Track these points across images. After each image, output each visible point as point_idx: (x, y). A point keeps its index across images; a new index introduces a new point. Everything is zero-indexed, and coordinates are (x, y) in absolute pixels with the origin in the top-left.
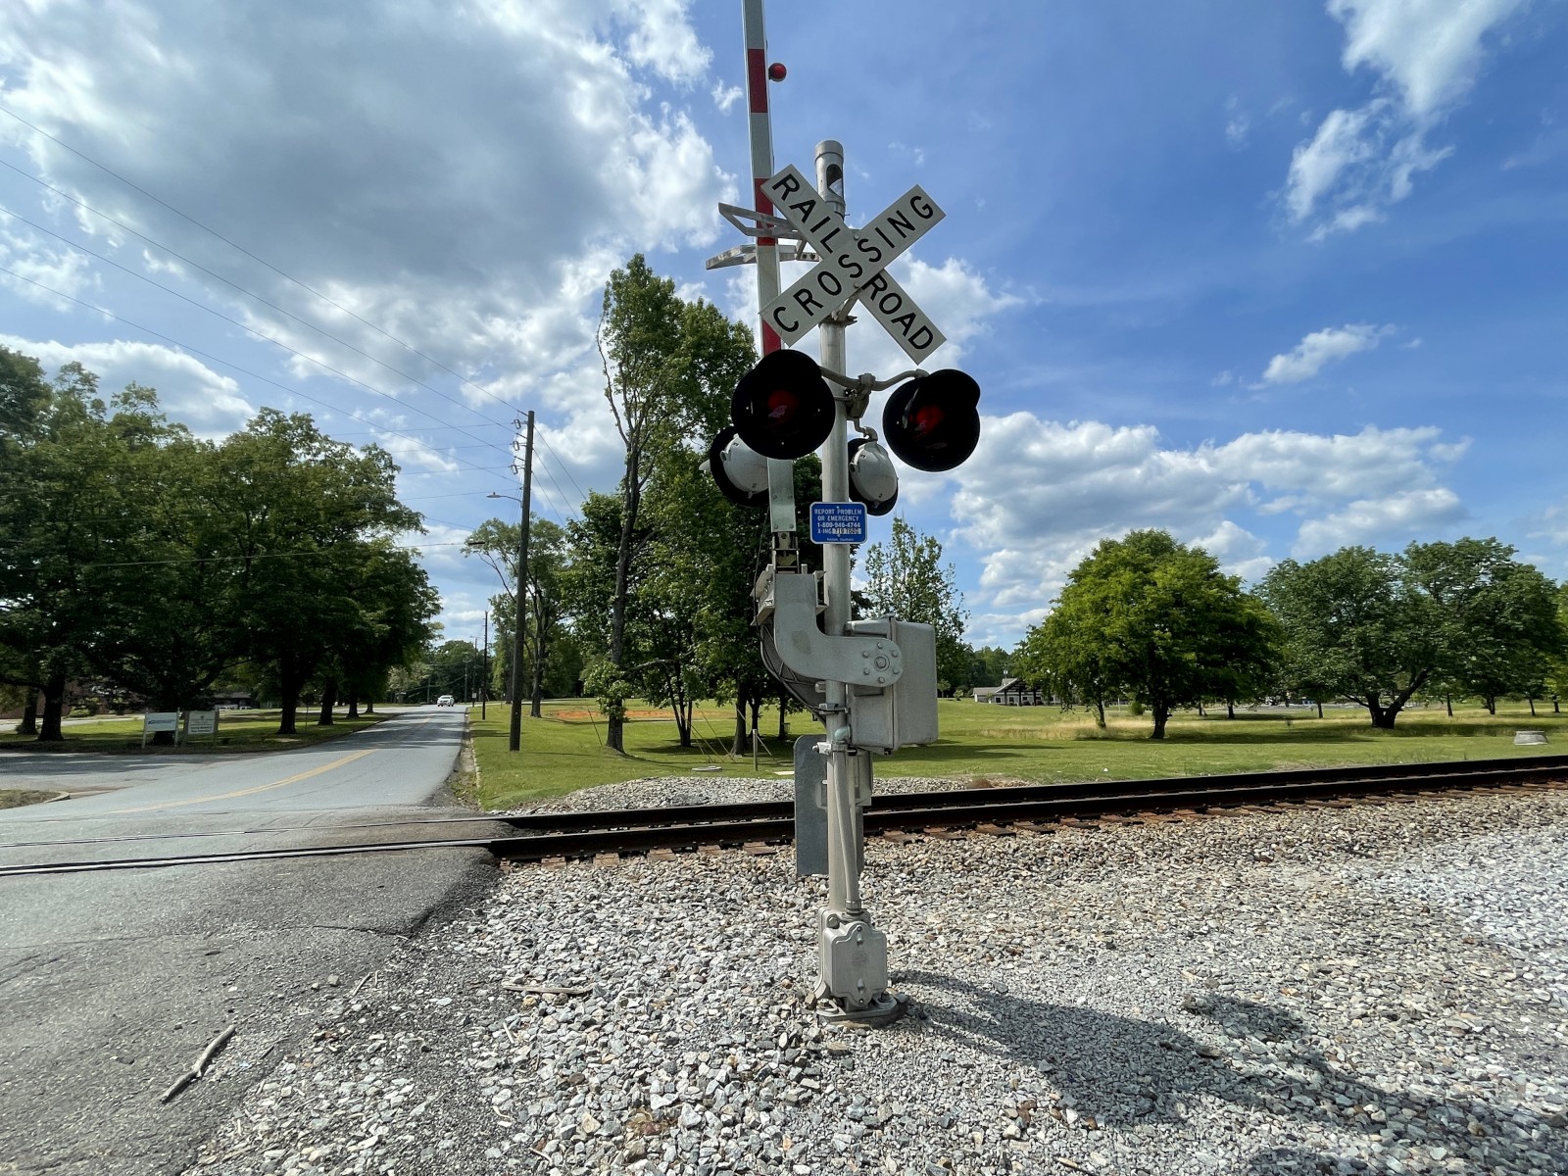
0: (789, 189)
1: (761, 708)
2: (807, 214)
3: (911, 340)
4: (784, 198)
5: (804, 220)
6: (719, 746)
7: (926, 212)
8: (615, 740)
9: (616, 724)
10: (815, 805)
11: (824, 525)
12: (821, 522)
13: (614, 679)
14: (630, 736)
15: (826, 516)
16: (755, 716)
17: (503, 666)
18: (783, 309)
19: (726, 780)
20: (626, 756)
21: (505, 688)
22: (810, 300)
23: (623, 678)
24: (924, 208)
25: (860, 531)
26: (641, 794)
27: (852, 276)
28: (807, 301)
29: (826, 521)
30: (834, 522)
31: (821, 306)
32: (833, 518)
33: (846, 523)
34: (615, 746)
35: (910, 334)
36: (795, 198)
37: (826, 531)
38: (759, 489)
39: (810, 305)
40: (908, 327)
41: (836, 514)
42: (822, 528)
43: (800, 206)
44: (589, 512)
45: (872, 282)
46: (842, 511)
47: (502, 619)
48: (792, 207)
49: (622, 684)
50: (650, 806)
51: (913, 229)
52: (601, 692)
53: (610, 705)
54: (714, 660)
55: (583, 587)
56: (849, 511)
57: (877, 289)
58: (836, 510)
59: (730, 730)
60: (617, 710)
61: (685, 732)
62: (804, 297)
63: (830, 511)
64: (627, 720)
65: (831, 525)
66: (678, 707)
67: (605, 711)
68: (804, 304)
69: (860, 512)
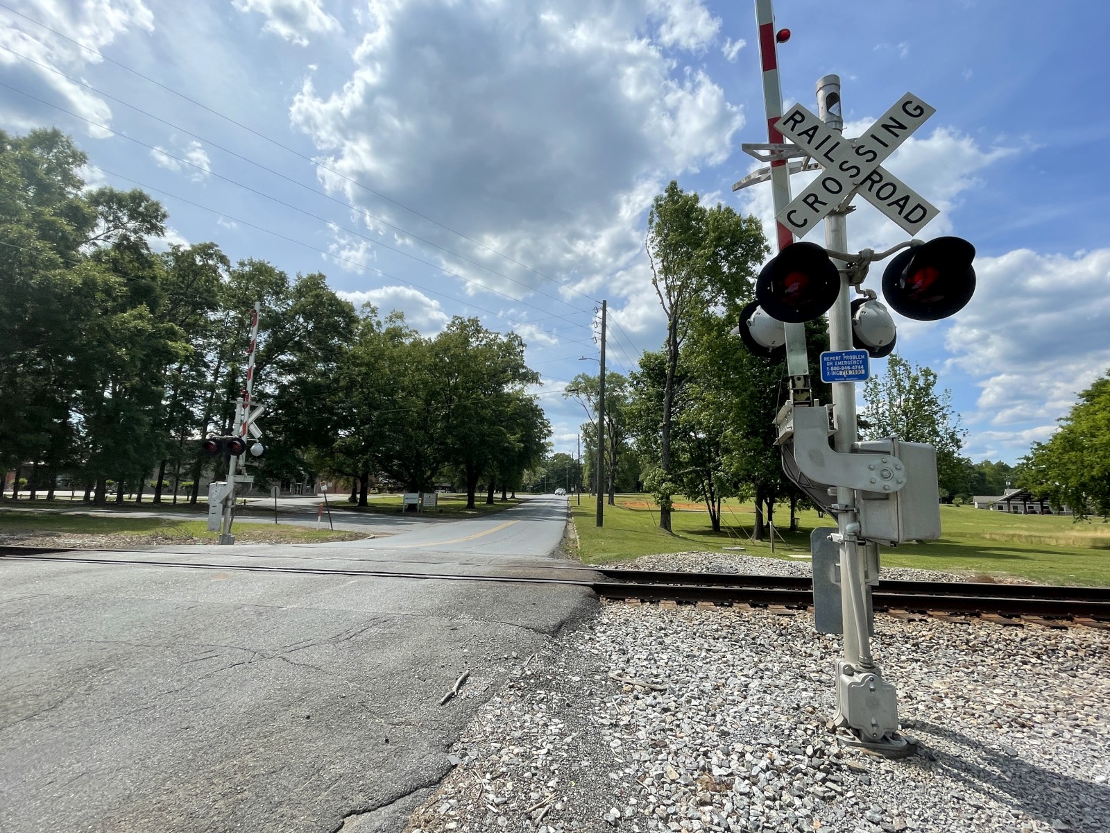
0: (796, 122)
1: (775, 506)
2: (811, 137)
3: (906, 217)
4: (792, 129)
5: (809, 142)
6: (742, 532)
7: (918, 112)
8: (666, 523)
9: (666, 512)
10: (829, 581)
11: (832, 368)
12: (830, 367)
13: (664, 481)
14: (675, 521)
15: (834, 362)
16: (770, 512)
17: (590, 470)
18: (795, 211)
19: (750, 557)
20: (673, 535)
21: (591, 485)
22: (816, 201)
23: (670, 480)
24: (915, 109)
25: (863, 372)
26: (687, 562)
27: (851, 176)
28: (814, 203)
29: (834, 365)
30: (840, 366)
31: (825, 204)
32: (839, 363)
33: (851, 366)
34: (666, 528)
35: (905, 212)
36: (800, 128)
37: (835, 373)
38: (778, 344)
39: (816, 205)
40: (902, 207)
41: (842, 359)
42: (830, 371)
43: (806, 132)
44: (643, 366)
45: (869, 177)
46: (847, 357)
47: (588, 439)
48: (799, 135)
49: (669, 484)
50: (694, 571)
51: (905, 128)
52: (655, 489)
53: (661, 499)
54: (737, 469)
55: (641, 416)
56: (854, 357)
57: (874, 182)
58: (842, 357)
59: (751, 521)
60: (667, 502)
61: (716, 521)
62: (811, 200)
63: (837, 358)
64: (673, 510)
65: (838, 368)
66: (710, 502)
67: (658, 503)
68: (811, 205)
69: (863, 357)
